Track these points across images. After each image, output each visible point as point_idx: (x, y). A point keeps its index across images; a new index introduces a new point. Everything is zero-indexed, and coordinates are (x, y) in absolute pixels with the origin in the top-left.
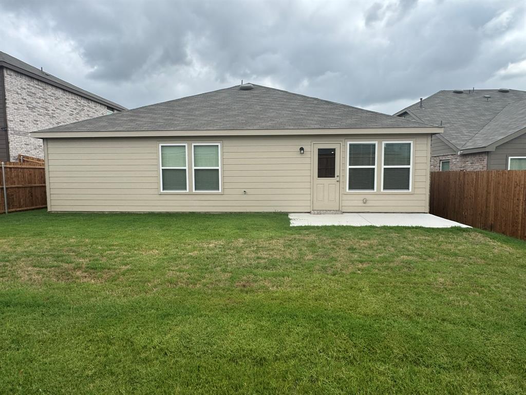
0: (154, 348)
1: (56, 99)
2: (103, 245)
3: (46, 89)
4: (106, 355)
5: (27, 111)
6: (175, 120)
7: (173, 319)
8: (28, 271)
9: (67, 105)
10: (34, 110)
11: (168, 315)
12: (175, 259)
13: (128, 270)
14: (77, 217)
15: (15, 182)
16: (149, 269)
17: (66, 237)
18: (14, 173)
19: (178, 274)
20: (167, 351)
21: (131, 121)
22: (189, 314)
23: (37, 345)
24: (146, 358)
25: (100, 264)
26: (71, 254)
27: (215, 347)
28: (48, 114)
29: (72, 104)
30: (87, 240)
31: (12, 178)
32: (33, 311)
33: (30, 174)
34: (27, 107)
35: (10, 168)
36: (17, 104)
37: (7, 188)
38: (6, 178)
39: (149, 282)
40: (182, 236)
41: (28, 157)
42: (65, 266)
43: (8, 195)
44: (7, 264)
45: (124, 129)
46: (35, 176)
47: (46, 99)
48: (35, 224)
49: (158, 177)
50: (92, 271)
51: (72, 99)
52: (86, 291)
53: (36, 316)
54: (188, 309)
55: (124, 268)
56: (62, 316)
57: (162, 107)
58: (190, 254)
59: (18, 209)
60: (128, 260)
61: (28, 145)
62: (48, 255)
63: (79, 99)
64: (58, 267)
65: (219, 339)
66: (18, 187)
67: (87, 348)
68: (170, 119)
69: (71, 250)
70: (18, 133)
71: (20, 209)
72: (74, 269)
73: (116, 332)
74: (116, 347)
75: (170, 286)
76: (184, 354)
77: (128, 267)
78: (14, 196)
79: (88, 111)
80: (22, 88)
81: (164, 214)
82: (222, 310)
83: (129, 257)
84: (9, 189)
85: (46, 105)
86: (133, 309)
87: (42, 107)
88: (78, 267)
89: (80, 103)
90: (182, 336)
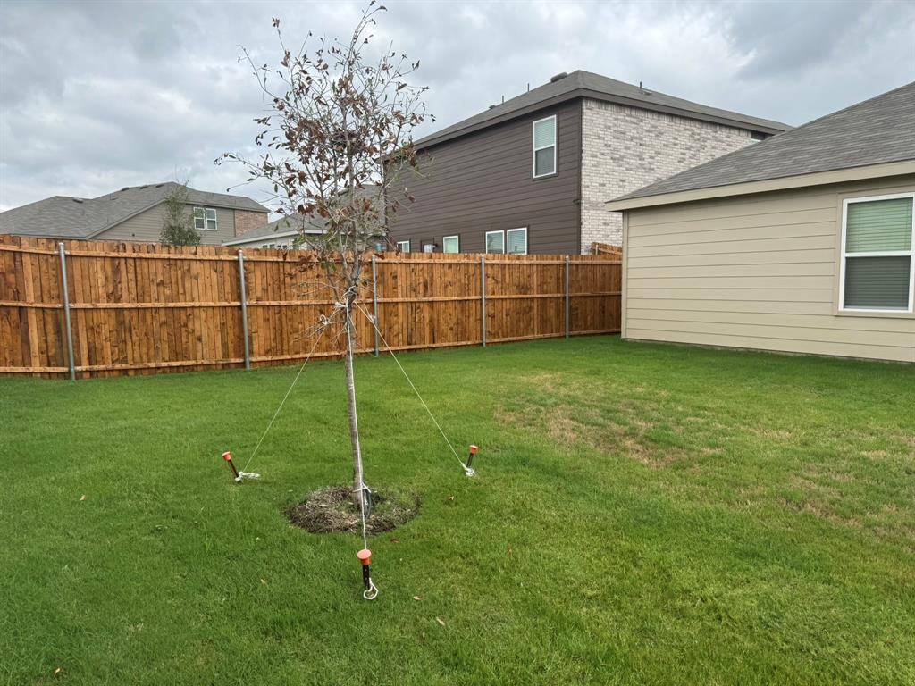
0: (704, 600)
1: (657, 136)
2: (688, 405)
3: (642, 121)
4: (620, 578)
5: (611, 166)
6: (893, 138)
7: (761, 565)
8: (562, 424)
9: (675, 144)
10: (621, 162)
11: (753, 556)
12: (821, 458)
13: (713, 457)
14: (662, 352)
15: (581, 288)
16: (755, 464)
17: (632, 383)
18: (581, 273)
19: (815, 487)
20: (723, 614)
21: (784, 155)
22: (799, 568)
23: (539, 528)
24: (681, 610)
25: (669, 435)
26: (630, 410)
27: (832, 651)
28: (642, 166)
29: (685, 140)
30: (663, 393)
31: (578, 281)
32: (549, 480)
33: (604, 275)
34: (612, 158)
35: (577, 265)
36: (596, 156)
37: (570, 297)
38: (569, 281)
39: (745, 486)
40: (863, 412)
41: (605, 246)
42: (615, 427)
43: (570, 308)
44: (543, 409)
45: (765, 176)
46: (610, 278)
47: (641, 139)
48: (596, 356)
49: (835, 276)
50: (650, 444)
51: (686, 129)
52: (629, 472)
53: (550, 488)
54: (804, 559)
55: (709, 452)
56: (581, 498)
57: (866, 111)
58: (864, 453)
59: (583, 332)
60: (721, 439)
61: (607, 224)
62: (596, 407)
63: (696, 127)
64: (603, 426)
65: (847, 639)
66: (586, 297)
67: (598, 557)
68: (882, 137)
69: (631, 404)
70: (595, 206)
71: (585, 332)
72: (625, 435)
73: (650, 550)
74: (642, 573)
75: (785, 505)
76: (755, 634)
77: (717, 452)
78: (579, 311)
79: (714, 148)
80: (606, 127)
81: (842, 361)
82: (889, 588)
83: (724, 435)
84: (574, 299)
85: (641, 149)
86: (693, 525)
87: (634, 155)
88: (632, 434)
89: (699, 134)
90: (765, 601)
